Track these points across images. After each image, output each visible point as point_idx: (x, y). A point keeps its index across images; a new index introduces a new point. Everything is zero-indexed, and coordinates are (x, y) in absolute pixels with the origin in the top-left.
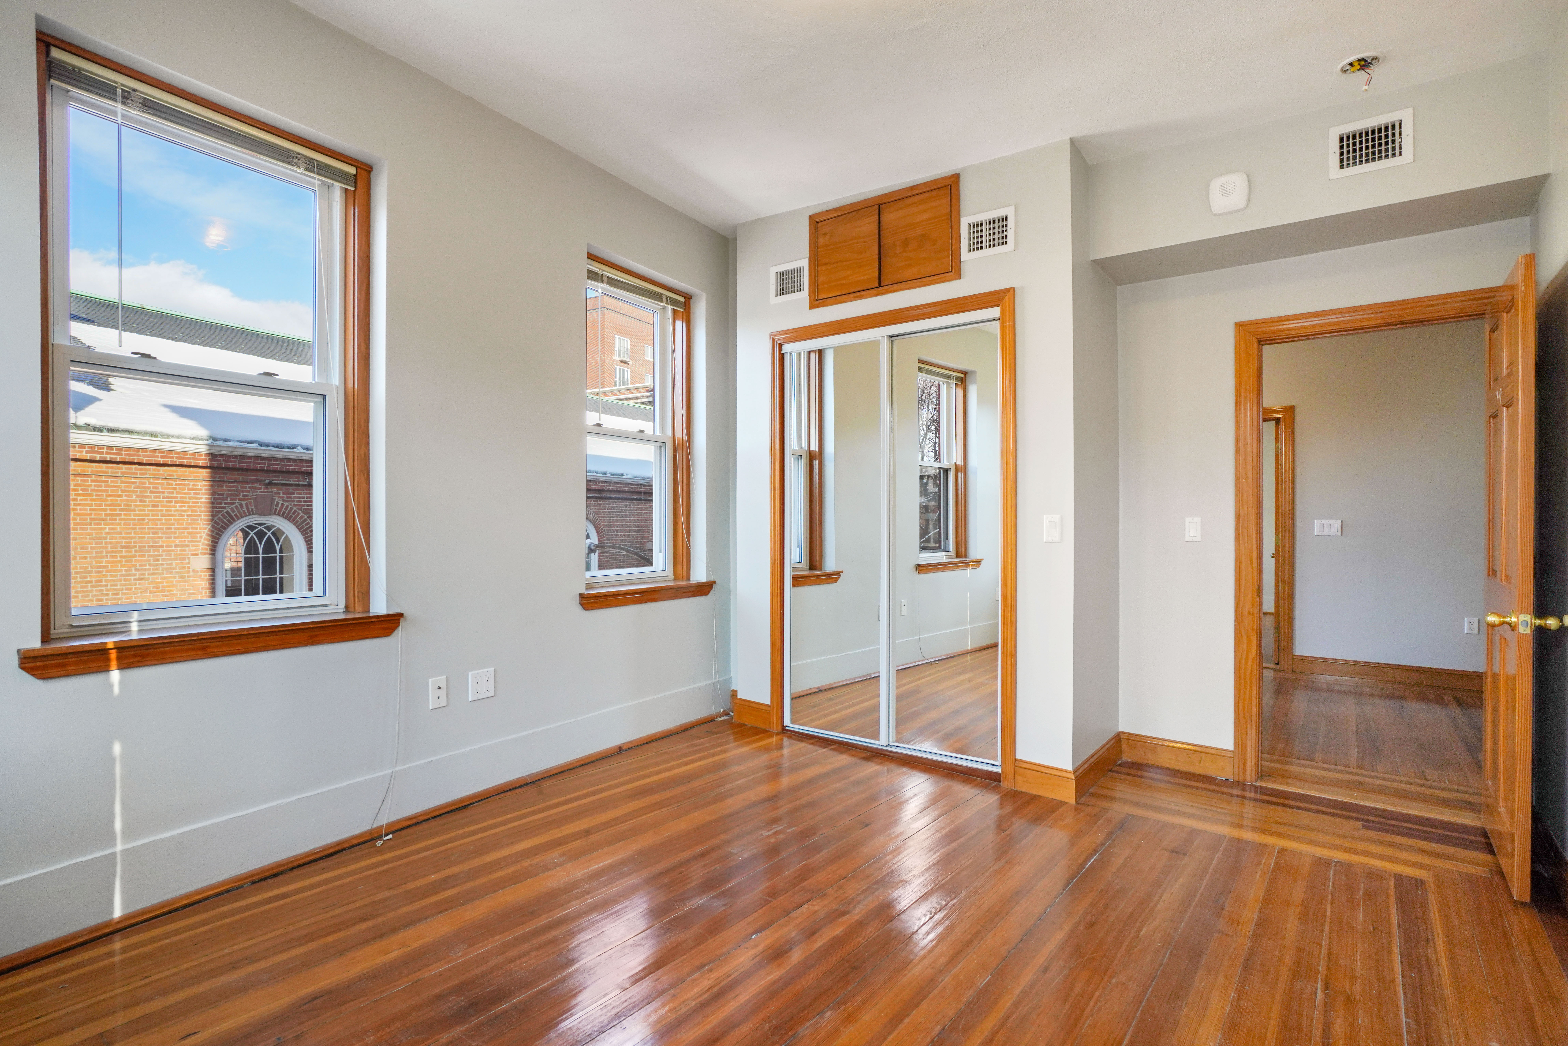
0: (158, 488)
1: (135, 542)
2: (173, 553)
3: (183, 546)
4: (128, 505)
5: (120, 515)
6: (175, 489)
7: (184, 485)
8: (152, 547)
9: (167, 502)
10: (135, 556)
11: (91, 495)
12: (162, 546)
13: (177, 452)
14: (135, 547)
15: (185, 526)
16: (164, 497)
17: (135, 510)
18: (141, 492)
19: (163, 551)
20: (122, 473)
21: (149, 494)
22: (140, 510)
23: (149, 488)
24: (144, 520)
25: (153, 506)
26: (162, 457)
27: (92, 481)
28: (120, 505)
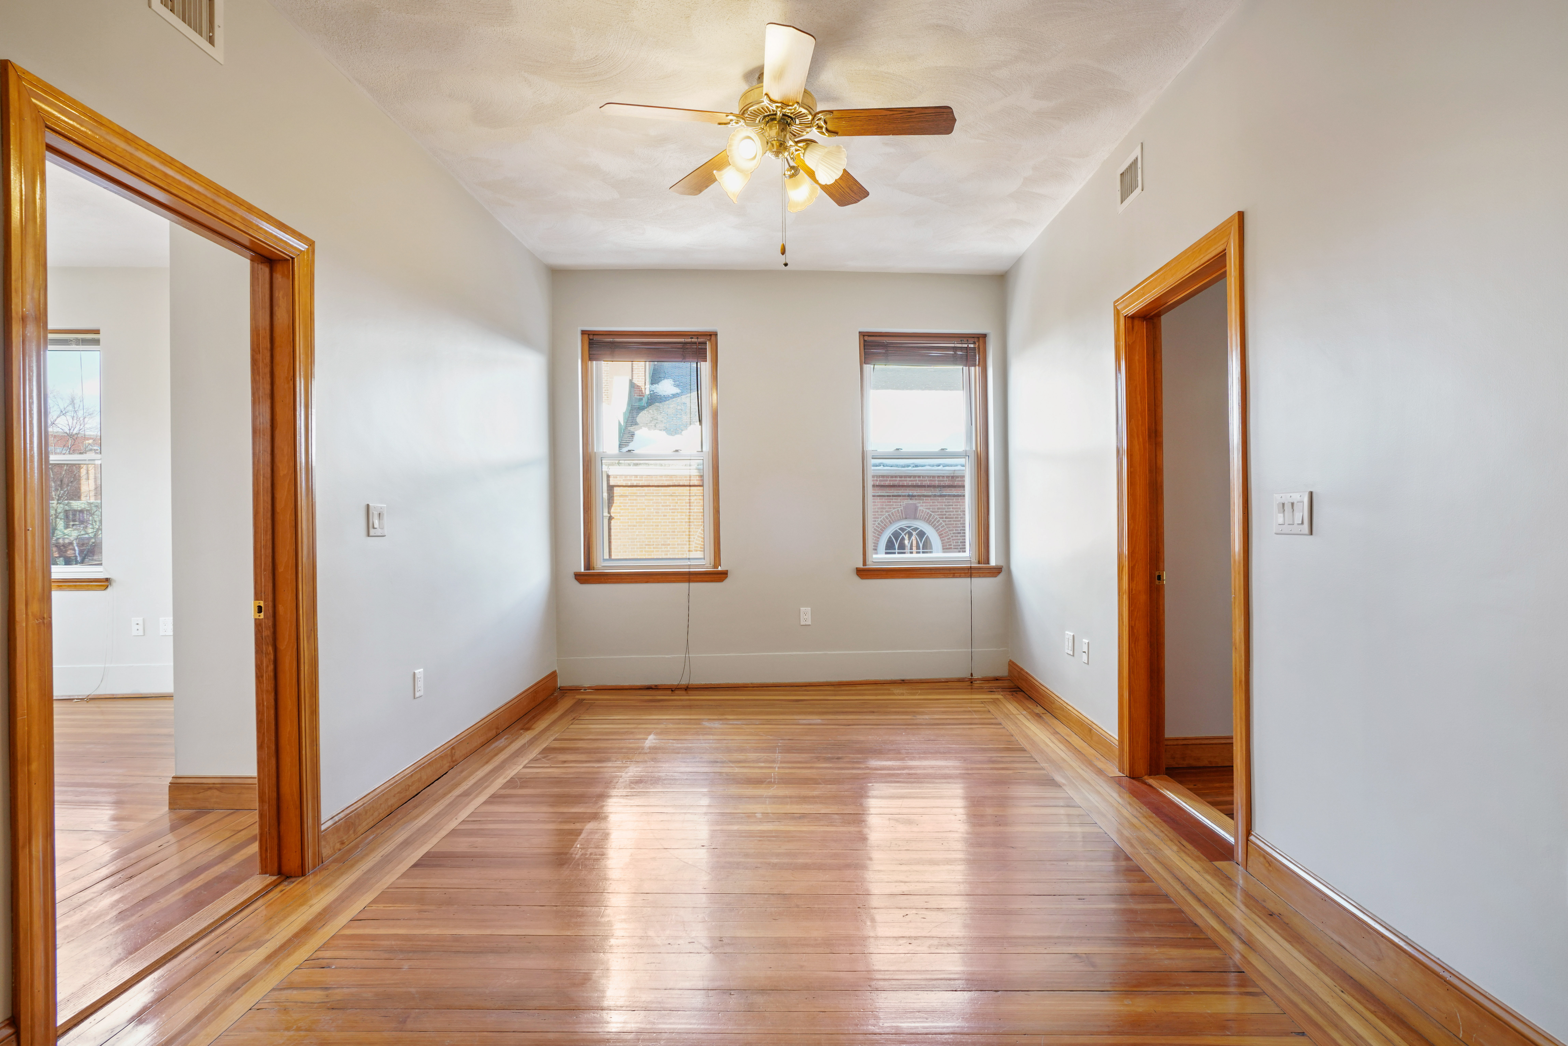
0: (666, 503)
1: (653, 542)
2: (676, 550)
3: (683, 544)
4: (649, 516)
5: (644, 522)
6: (677, 503)
7: (683, 500)
8: (663, 545)
9: (672, 512)
10: (653, 551)
11: (628, 509)
12: (669, 545)
13: (676, 476)
14: (653, 545)
15: (683, 530)
16: (670, 509)
17: (653, 519)
18: (656, 506)
19: (670, 548)
20: (645, 493)
21: (661, 507)
22: (656, 519)
23: (661, 503)
24: (658, 526)
25: (664, 516)
26: (666, 480)
27: (629, 500)
28: (644, 516)
